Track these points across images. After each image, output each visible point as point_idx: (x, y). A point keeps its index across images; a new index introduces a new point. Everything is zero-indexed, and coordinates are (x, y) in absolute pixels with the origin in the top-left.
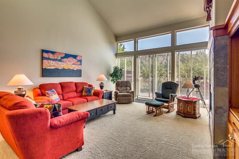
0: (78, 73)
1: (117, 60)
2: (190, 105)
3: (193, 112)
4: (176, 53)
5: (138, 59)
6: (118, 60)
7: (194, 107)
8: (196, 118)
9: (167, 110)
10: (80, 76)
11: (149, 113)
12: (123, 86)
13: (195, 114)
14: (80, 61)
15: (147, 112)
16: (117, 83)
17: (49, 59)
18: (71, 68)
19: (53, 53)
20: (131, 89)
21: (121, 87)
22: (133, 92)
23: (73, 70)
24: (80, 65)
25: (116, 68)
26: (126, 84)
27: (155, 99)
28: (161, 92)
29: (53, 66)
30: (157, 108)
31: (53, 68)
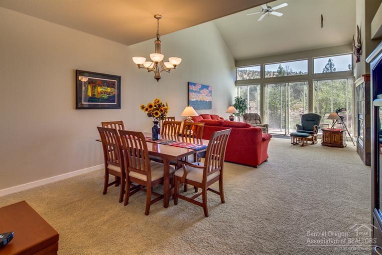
0: (209, 105)
1: (236, 89)
2: (337, 135)
3: (339, 142)
4: (314, 83)
5: (266, 87)
6: (238, 88)
7: (341, 137)
8: (343, 147)
9: (311, 142)
10: (210, 108)
11: (294, 144)
12: (252, 119)
13: (341, 143)
14: (210, 92)
15: (292, 144)
16: (244, 116)
17: (193, 91)
18: (205, 100)
19: (195, 84)
20: (260, 123)
21: (250, 120)
22: (266, 126)
23: (206, 102)
24: (211, 96)
25: (238, 100)
26: (255, 117)
27: (298, 131)
28: (301, 125)
29: (195, 98)
30: (304, 139)
31: (195, 100)
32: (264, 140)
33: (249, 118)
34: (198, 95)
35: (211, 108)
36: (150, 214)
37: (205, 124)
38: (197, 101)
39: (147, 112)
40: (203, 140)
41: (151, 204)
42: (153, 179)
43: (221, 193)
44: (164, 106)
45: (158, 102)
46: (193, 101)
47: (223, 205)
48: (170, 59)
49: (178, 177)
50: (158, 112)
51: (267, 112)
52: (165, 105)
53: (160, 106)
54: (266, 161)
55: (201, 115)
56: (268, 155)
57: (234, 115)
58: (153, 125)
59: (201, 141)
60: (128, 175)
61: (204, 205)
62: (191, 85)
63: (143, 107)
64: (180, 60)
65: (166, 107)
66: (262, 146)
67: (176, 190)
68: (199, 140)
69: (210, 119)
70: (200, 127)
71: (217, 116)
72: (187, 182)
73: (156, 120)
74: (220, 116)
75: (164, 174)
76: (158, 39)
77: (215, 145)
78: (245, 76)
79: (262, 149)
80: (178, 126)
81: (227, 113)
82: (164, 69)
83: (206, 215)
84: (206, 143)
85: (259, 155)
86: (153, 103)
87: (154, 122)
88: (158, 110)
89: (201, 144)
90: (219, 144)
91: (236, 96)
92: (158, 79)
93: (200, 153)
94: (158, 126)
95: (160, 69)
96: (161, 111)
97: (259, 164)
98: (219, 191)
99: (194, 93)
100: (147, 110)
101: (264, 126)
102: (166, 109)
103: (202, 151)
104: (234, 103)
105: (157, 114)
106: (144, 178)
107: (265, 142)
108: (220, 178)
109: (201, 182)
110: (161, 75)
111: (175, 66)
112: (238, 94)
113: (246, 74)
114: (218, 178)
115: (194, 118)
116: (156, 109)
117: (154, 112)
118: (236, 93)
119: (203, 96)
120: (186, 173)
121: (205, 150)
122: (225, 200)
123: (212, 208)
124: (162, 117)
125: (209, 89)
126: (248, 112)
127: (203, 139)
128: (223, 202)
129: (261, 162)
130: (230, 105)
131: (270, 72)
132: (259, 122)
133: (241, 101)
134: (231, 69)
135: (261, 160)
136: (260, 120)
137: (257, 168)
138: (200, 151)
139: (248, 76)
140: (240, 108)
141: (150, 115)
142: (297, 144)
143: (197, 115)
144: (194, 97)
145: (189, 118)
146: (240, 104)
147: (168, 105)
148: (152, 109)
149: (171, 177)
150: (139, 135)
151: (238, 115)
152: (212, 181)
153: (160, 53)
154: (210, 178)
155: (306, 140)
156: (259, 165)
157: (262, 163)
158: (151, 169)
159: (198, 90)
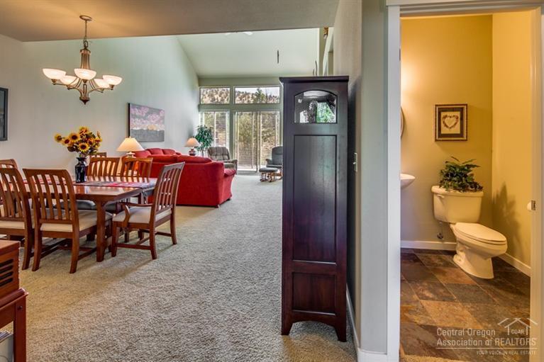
0: (160, 136)
1: (200, 115)
5: (236, 116)
6: (202, 114)
11: (262, 180)
12: (219, 154)
14: (163, 118)
15: (260, 180)
16: (209, 150)
17: (135, 116)
18: (155, 129)
19: (139, 107)
20: (229, 159)
21: (216, 155)
22: (235, 162)
23: (156, 131)
24: (163, 123)
25: (201, 129)
26: (223, 152)
27: (268, 167)
28: (271, 159)
29: (139, 126)
30: (272, 174)
31: (138, 129)
32: (226, 176)
33: (215, 153)
34: (144, 121)
35: (163, 140)
36: (77, 272)
37: (154, 161)
38: (141, 130)
39: (67, 145)
40: (149, 179)
41: (79, 259)
42: (81, 228)
43: (172, 235)
44: (94, 137)
45: (86, 131)
46: (136, 131)
47: (175, 246)
48: (104, 77)
49: (117, 222)
50: (86, 145)
51: (238, 145)
52: (96, 135)
53: (88, 137)
54: (229, 200)
55: (148, 150)
56: (232, 193)
57: (195, 150)
58: (77, 162)
59: (148, 180)
60: (39, 230)
61: (151, 248)
62: (133, 108)
63: (59, 139)
64: (121, 79)
65: (97, 138)
66: (224, 183)
67: (114, 240)
68: (145, 179)
69: (163, 155)
70: (147, 164)
71: (172, 151)
72: (129, 226)
73: (83, 156)
74: (176, 151)
75: (97, 222)
76: (86, 48)
77: (165, 183)
78: (216, 97)
79: (224, 186)
80: (114, 163)
81: (186, 146)
82: (96, 89)
83: (154, 257)
84: (153, 181)
85: (220, 193)
86: (77, 133)
87: (78, 158)
88: (86, 141)
89: (148, 181)
90: (169, 182)
91: (200, 124)
92: (85, 101)
93: (146, 191)
94: (85, 163)
95: (89, 88)
96: (91, 143)
97: (220, 203)
98: (170, 233)
99: (137, 119)
100: (67, 142)
101: (233, 162)
102: (98, 141)
103: (150, 189)
104: (196, 133)
105: (84, 147)
106: (68, 228)
107: (227, 179)
108: (172, 217)
109: (148, 222)
110: (90, 95)
111: (112, 86)
112: (201, 121)
113: (217, 93)
114: (169, 217)
115: (137, 154)
116: (82, 141)
117: (80, 145)
118: (199, 120)
119: (152, 124)
120: (128, 216)
121: (153, 188)
122: (178, 241)
123: (162, 251)
124: (92, 151)
125: (161, 115)
126: (214, 145)
127: (151, 177)
128: (174, 243)
129: (222, 201)
130: (191, 136)
131: (249, 94)
132: (226, 157)
133: (206, 132)
134: (193, 88)
135: (222, 198)
136: (228, 155)
137: (217, 207)
138: (147, 189)
139: (220, 96)
140: (204, 140)
141: (72, 149)
142: (266, 180)
143: (143, 150)
144: (136, 125)
145: (131, 153)
146: (204, 136)
147: (100, 135)
148: (77, 140)
149: (107, 224)
150: (62, 173)
151: (202, 149)
152: (162, 221)
153: (90, 69)
154: (158, 217)
155: (274, 175)
156: (220, 205)
157: (223, 203)
158: (79, 217)
159: (144, 115)
